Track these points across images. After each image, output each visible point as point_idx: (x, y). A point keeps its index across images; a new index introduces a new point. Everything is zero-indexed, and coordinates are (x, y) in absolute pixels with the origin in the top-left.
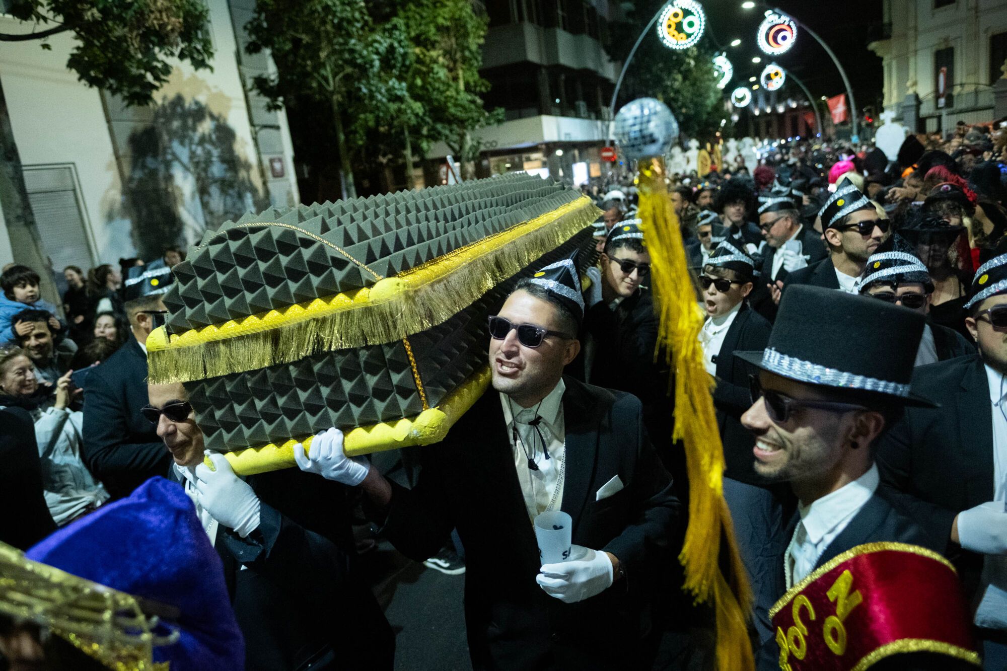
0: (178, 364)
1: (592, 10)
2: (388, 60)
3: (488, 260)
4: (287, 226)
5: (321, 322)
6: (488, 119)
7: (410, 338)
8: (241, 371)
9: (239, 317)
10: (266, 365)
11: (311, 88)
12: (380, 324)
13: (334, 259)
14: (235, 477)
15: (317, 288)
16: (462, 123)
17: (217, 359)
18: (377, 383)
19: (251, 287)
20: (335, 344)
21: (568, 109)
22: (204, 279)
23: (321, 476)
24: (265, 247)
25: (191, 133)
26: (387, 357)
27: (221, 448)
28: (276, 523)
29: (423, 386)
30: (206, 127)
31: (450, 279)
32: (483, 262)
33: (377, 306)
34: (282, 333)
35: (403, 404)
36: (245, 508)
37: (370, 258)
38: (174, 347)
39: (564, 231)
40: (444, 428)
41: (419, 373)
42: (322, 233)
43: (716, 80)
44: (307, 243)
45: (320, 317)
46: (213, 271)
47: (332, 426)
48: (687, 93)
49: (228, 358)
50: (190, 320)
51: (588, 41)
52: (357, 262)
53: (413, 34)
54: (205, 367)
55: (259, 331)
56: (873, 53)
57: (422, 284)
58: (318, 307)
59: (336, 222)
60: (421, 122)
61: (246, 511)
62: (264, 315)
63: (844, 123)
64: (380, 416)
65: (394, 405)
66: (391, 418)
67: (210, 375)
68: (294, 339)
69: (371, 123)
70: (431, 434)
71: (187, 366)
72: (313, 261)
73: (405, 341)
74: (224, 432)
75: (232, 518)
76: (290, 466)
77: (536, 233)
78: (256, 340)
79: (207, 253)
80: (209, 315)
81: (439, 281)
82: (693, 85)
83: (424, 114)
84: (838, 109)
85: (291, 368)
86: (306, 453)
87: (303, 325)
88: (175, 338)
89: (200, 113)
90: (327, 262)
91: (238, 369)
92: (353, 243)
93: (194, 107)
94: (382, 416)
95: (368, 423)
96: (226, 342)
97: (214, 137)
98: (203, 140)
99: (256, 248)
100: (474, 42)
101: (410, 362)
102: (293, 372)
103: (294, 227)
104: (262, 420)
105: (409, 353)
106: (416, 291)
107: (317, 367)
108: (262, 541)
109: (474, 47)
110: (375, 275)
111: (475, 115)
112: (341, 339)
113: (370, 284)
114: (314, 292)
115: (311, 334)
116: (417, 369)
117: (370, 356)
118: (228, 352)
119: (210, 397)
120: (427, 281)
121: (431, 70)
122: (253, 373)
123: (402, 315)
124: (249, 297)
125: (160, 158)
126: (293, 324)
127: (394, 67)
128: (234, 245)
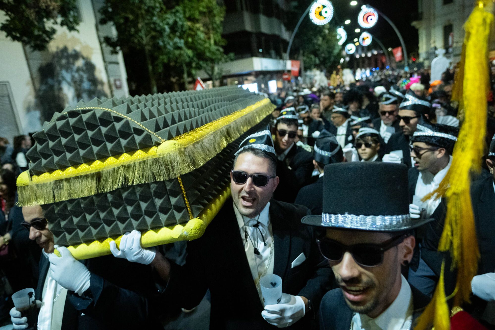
0: (37, 194)
1: (277, 5)
2: (174, 28)
3: (223, 131)
4: (105, 109)
5: (127, 167)
6: (226, 59)
7: (182, 176)
8: (76, 197)
9: (76, 165)
10: (93, 193)
11: (134, 42)
12: (164, 168)
13: (135, 129)
14: (74, 259)
15: (125, 147)
16: (213, 61)
17: (62, 191)
18: (162, 204)
19: (83, 146)
20: (136, 181)
21: (266, 54)
22: (53, 141)
23: (127, 260)
24: (92, 122)
25: (71, 66)
26: (168, 188)
27: (65, 244)
28: (100, 285)
29: (190, 205)
30: (80, 63)
31: (203, 141)
32: (220, 131)
33: (162, 158)
34: (103, 174)
35: (178, 216)
36: (82, 277)
37: (157, 129)
38: (34, 184)
39: (259, 116)
40: (203, 229)
41: (187, 197)
42: (127, 113)
43: (338, 40)
44: (118, 119)
45: (127, 164)
46: (59, 137)
47: (134, 229)
48: (324, 47)
49: (69, 190)
50: (44, 167)
51: (275, 21)
52: (149, 131)
53: (187, 15)
54: (54, 196)
55: (88, 173)
56: (413, 28)
57: (188, 144)
58: (125, 158)
59: (136, 107)
60: (191, 60)
61: (82, 279)
62: (91, 164)
63: (400, 61)
64: (164, 223)
65: (172, 217)
66: (171, 224)
67: (57, 200)
68: (110, 178)
69: (166, 61)
70: (195, 234)
71: (43, 195)
72: (122, 130)
73: (178, 178)
74: (67, 235)
75: (73, 285)
76: (108, 254)
77: (247, 117)
78: (87, 179)
79: (55, 125)
80: (56, 164)
81: (198, 143)
82: (327, 42)
83: (193, 56)
84: (398, 54)
85: (109, 195)
86: (117, 247)
87: (116, 169)
88: (35, 178)
89: (76, 56)
90: (131, 131)
91: (75, 196)
92: (147, 120)
93: (73, 53)
94: (165, 223)
95: (156, 227)
96: (68, 180)
97: (84, 68)
98: (78, 70)
99: (86, 122)
100: (218, 20)
101: (182, 191)
102: (110, 198)
103: (110, 110)
104: (91, 227)
105: (181, 185)
106: (185, 148)
107: (124, 195)
108: (91, 296)
109: (218, 22)
110: (161, 138)
111: (219, 57)
112: (140, 178)
113: (158, 144)
114: (122, 149)
115: (121, 174)
116: (186, 195)
117: (157, 187)
118: (69, 186)
119: (57, 213)
120: (191, 143)
121: (196, 34)
122: (85, 198)
123: (177, 163)
124: (82, 152)
125: (55, 79)
126: (110, 168)
127: (177, 31)
128: (72, 121)
